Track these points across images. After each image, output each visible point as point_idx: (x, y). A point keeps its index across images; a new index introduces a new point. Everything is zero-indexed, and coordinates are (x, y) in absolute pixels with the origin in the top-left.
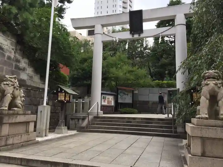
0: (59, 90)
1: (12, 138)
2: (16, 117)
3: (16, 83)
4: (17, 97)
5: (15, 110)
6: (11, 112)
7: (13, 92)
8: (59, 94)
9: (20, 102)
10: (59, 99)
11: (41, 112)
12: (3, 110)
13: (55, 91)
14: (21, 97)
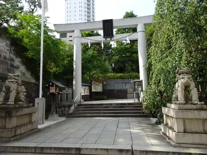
0: (51, 84)
1: (20, 129)
2: (22, 110)
3: (19, 80)
4: (21, 92)
5: (19, 104)
6: (17, 106)
7: (17, 88)
8: (51, 88)
9: (23, 96)
10: (51, 92)
11: (38, 103)
12: (10, 104)
13: (47, 85)
14: (23, 93)
